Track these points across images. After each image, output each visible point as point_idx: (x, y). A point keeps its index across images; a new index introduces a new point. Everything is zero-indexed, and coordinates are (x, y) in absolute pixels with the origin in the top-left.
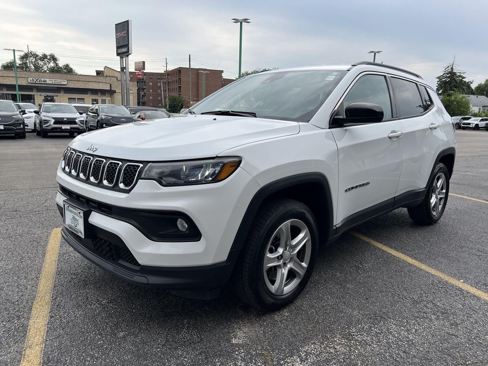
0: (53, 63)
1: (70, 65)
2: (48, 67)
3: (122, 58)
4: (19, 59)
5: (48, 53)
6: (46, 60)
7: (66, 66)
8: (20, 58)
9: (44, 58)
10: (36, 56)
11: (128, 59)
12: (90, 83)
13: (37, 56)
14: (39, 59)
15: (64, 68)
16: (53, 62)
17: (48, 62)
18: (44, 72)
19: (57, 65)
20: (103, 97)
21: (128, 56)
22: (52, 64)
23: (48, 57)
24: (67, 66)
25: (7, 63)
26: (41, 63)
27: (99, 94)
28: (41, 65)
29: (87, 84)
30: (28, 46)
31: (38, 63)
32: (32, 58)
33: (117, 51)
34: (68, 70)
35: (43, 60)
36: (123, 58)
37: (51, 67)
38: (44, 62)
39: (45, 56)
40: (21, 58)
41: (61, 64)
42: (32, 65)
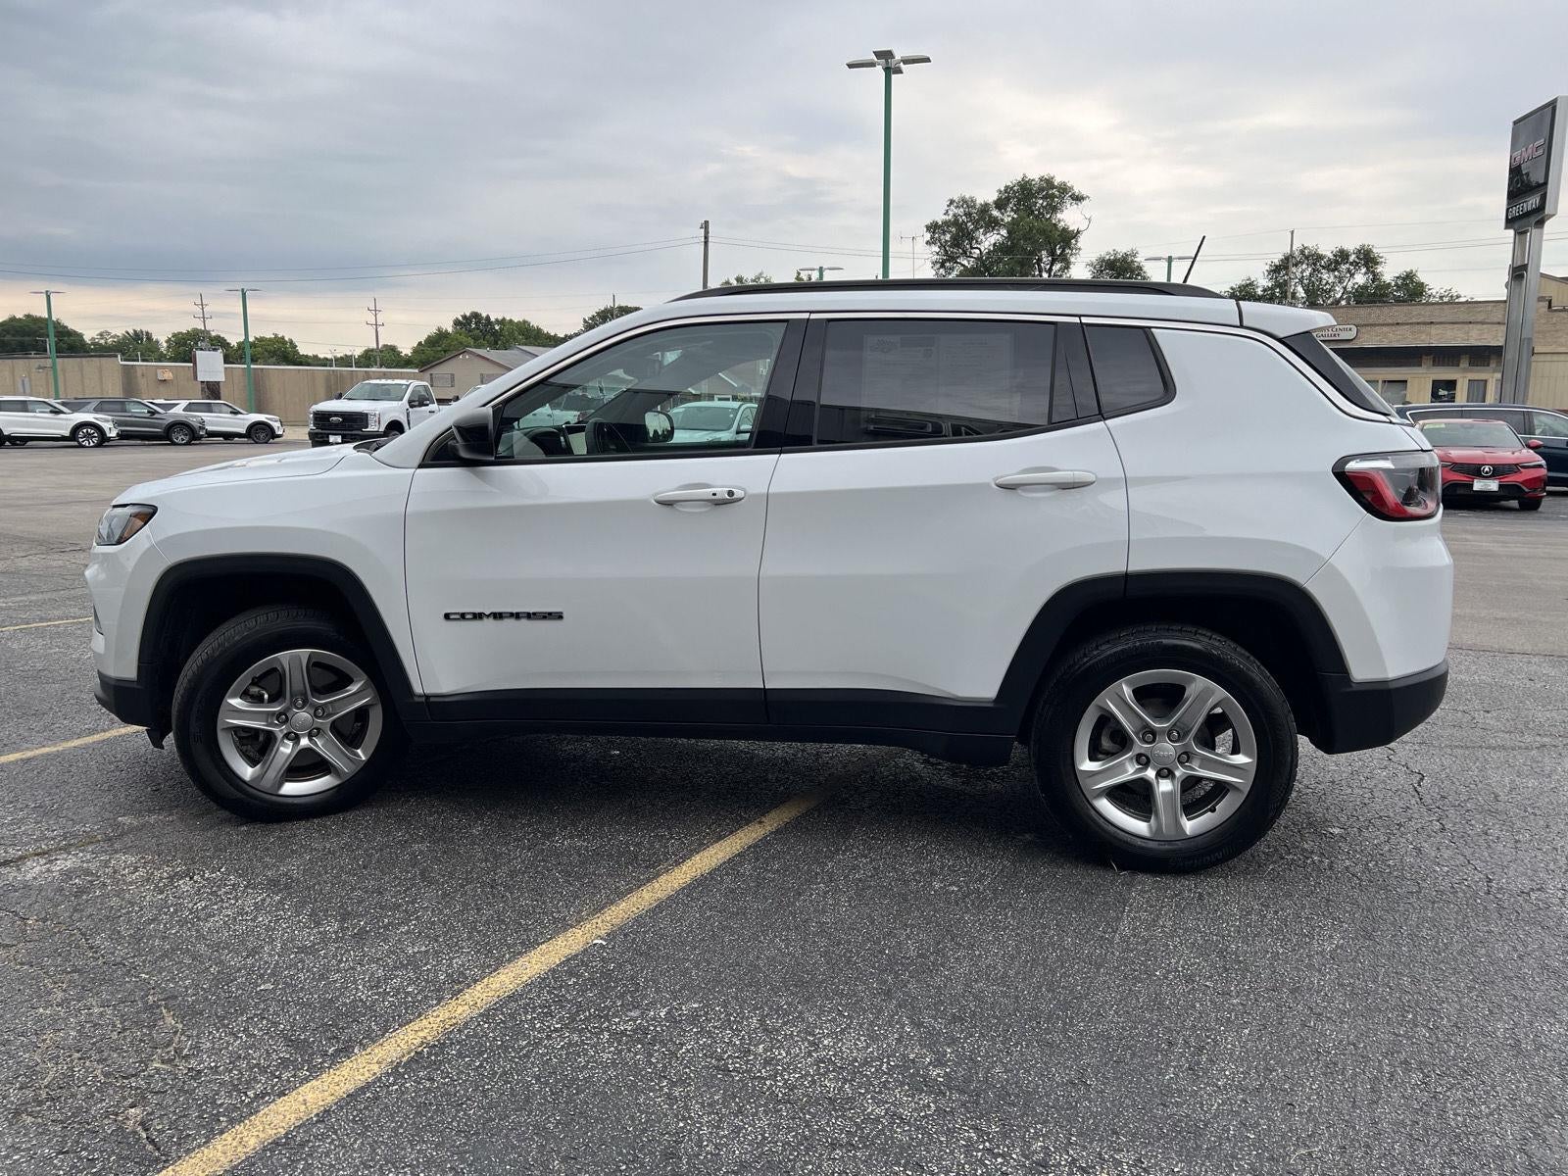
0: (1366, 273)
1: (1418, 274)
2: (1345, 288)
3: (1520, 233)
4: (1266, 273)
5: (1351, 246)
6: (1344, 267)
7: (1404, 279)
8: (1269, 272)
9: (1337, 263)
10: (1313, 258)
11: (1542, 234)
12: (1434, 330)
13: (1320, 257)
14: (1324, 267)
15: (1396, 285)
16: (1364, 270)
17: (1349, 271)
18: (1332, 304)
19: (1376, 277)
20: (1478, 372)
21: (1540, 223)
22: (1360, 278)
23: (1352, 258)
24: (1409, 277)
25: (1232, 288)
26: (1327, 277)
27: (1464, 363)
28: (1327, 283)
29: (1422, 332)
30: (1292, 232)
31: (1321, 278)
32: (1304, 266)
33: (1507, 210)
34: (1411, 289)
35: (1333, 271)
36: (1525, 232)
37: (1356, 286)
38: (1336, 273)
39: (1343, 255)
40: (1272, 271)
41: (1389, 273)
42: (1300, 289)
